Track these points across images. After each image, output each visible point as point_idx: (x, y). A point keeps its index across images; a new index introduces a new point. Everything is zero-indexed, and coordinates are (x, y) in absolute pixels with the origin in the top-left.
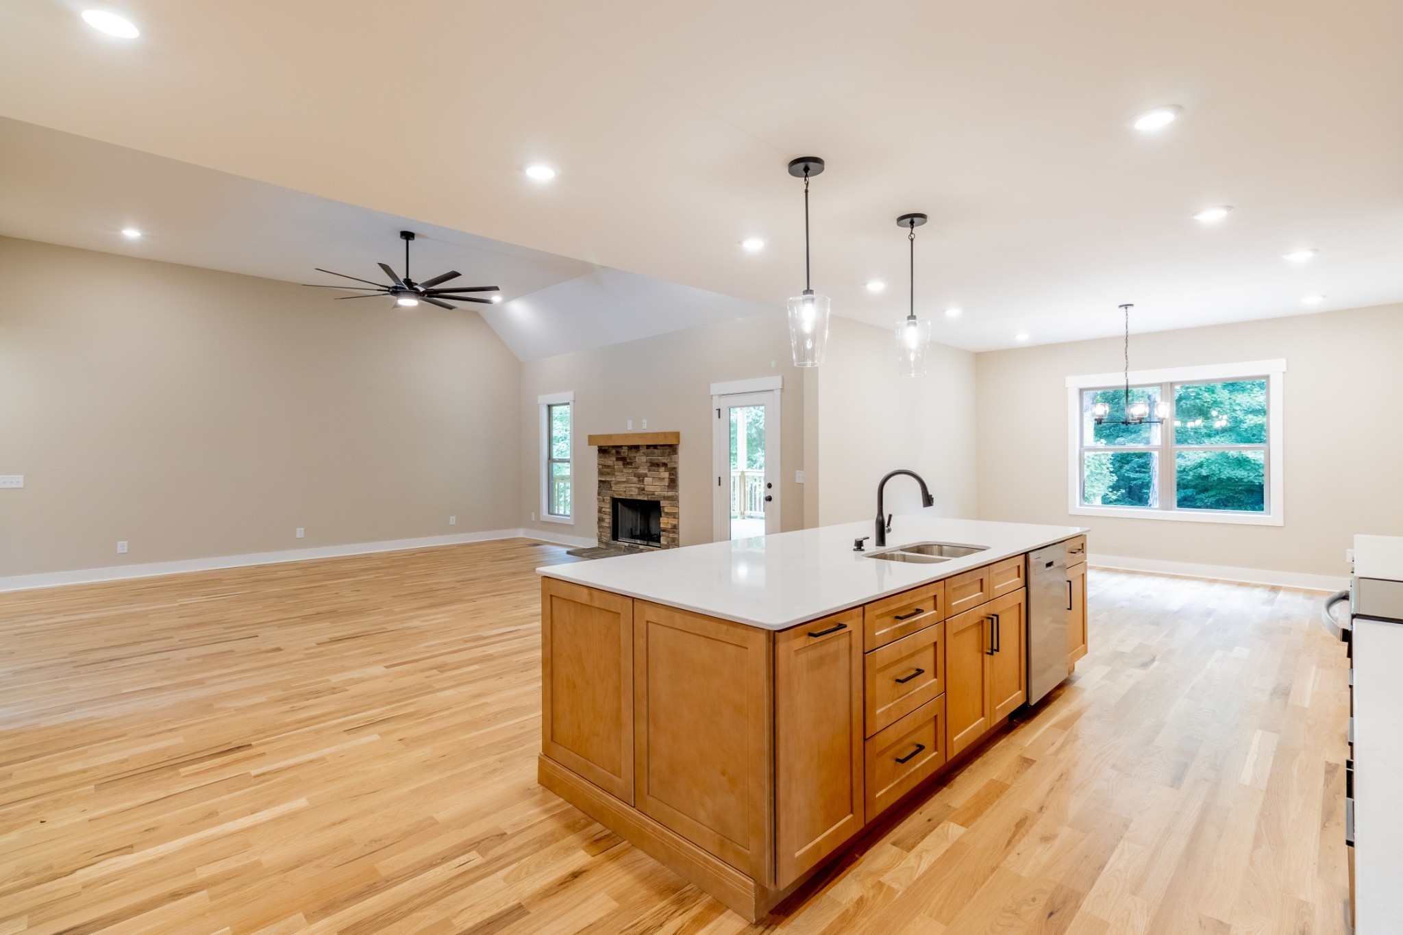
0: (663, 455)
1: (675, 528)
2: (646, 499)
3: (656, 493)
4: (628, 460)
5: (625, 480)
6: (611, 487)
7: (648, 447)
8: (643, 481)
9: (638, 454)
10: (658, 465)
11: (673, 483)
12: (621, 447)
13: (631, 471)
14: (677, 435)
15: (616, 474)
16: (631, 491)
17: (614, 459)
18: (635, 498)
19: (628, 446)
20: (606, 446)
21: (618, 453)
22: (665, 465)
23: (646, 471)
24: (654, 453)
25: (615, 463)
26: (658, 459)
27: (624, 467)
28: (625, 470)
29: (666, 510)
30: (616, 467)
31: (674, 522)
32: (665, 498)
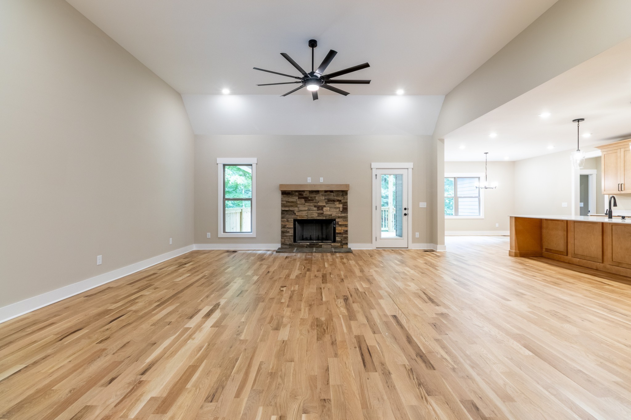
0: (337, 196)
1: (346, 232)
2: (324, 218)
3: (333, 215)
4: (309, 199)
5: (307, 209)
6: (295, 213)
7: (326, 191)
8: (322, 209)
9: (318, 195)
10: (334, 201)
11: (345, 210)
12: (304, 191)
13: (311, 204)
14: (348, 186)
15: (298, 206)
16: (313, 215)
17: (297, 198)
18: (316, 218)
19: (309, 191)
20: (290, 191)
21: (300, 194)
22: (340, 201)
23: (325, 204)
24: (331, 195)
25: (297, 200)
26: (334, 198)
27: (305, 202)
28: (307, 204)
29: (340, 223)
30: (298, 202)
31: (346, 229)
32: (339, 217)
